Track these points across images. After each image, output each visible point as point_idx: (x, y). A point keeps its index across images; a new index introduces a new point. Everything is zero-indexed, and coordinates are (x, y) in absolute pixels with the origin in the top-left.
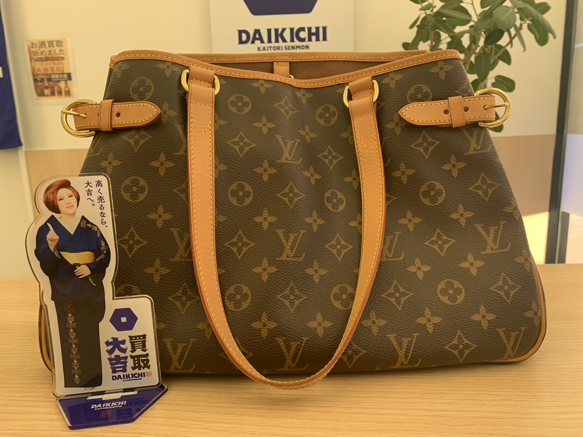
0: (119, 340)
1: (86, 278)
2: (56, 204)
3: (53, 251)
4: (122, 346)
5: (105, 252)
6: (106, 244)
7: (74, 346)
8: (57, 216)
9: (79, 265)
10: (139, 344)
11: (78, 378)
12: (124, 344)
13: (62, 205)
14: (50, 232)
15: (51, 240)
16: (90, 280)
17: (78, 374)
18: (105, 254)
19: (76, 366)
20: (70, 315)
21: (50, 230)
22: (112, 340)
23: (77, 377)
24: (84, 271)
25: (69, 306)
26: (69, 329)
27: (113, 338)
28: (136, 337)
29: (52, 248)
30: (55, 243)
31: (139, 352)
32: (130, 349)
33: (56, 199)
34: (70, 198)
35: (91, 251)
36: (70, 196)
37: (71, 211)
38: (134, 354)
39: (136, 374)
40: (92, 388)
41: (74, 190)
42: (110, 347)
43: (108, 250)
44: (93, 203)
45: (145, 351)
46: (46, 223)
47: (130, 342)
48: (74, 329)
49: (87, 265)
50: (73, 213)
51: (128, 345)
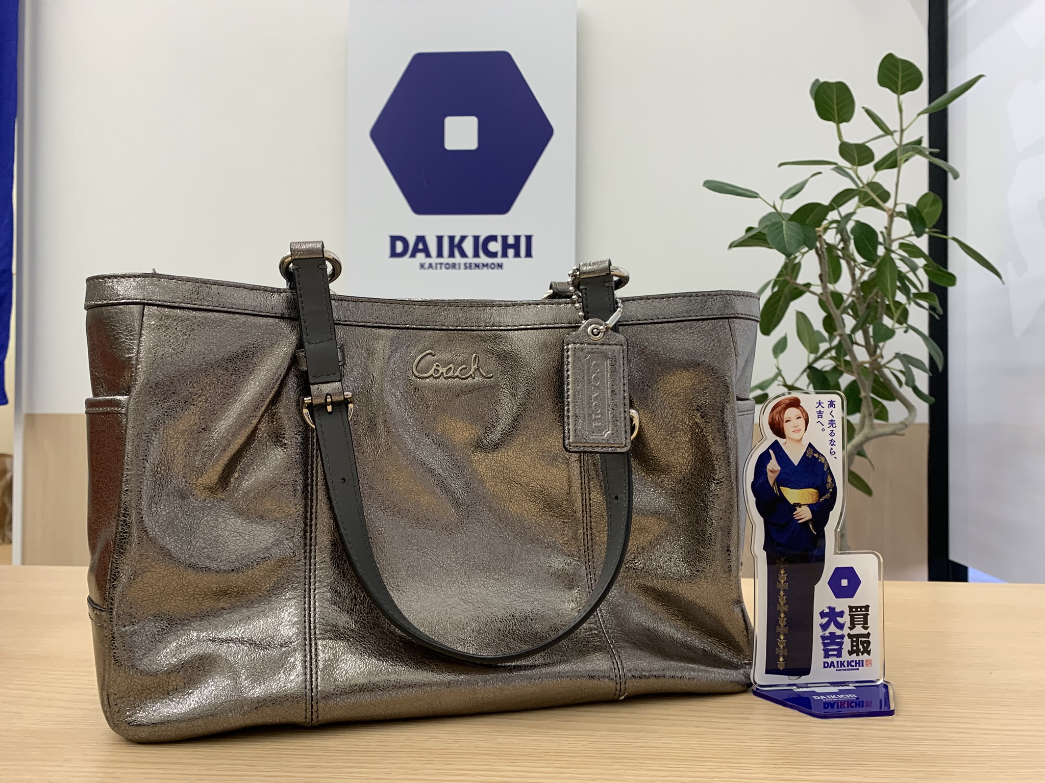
0: (837, 610)
1: (807, 522)
2: (781, 426)
3: (772, 486)
4: (839, 619)
5: (831, 490)
6: (833, 481)
7: (782, 615)
8: (781, 441)
9: (800, 505)
10: (859, 619)
11: (783, 661)
12: (842, 617)
13: (788, 428)
14: (771, 461)
15: (771, 471)
16: (811, 526)
17: (784, 657)
18: (831, 493)
19: (782, 643)
20: (782, 572)
21: (771, 459)
22: (828, 611)
23: (781, 659)
24: (804, 514)
25: (783, 560)
26: (779, 591)
27: (830, 608)
28: (856, 608)
29: (771, 482)
30: (776, 475)
31: (859, 630)
32: (848, 624)
33: (783, 421)
34: (798, 420)
35: (815, 489)
36: (798, 418)
37: (797, 436)
38: (852, 632)
39: (853, 661)
40: (797, 677)
41: (803, 411)
42: (826, 620)
43: (835, 488)
44: (823, 427)
45: (866, 628)
46: (767, 450)
47: (849, 615)
48: (784, 591)
49: (809, 506)
50: (800, 438)
51: (846, 620)
